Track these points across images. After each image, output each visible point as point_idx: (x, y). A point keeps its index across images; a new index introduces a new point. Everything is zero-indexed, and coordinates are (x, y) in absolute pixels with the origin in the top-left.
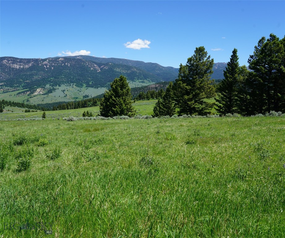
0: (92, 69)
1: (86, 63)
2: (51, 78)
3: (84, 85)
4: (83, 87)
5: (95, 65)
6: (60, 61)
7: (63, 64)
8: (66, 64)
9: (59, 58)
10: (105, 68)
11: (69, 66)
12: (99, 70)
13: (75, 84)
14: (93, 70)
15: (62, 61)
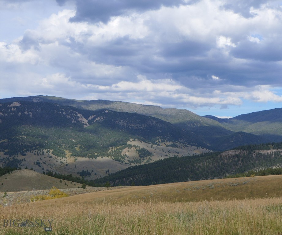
0: (73, 122)
1: (63, 112)
2: (4, 141)
3: (67, 152)
4: (67, 156)
5: (79, 115)
6: (14, 107)
7: (20, 114)
8: (26, 113)
9: (12, 103)
10: (97, 119)
11: (31, 116)
12: (88, 124)
13: (51, 151)
14: (75, 124)
15: (17, 108)
